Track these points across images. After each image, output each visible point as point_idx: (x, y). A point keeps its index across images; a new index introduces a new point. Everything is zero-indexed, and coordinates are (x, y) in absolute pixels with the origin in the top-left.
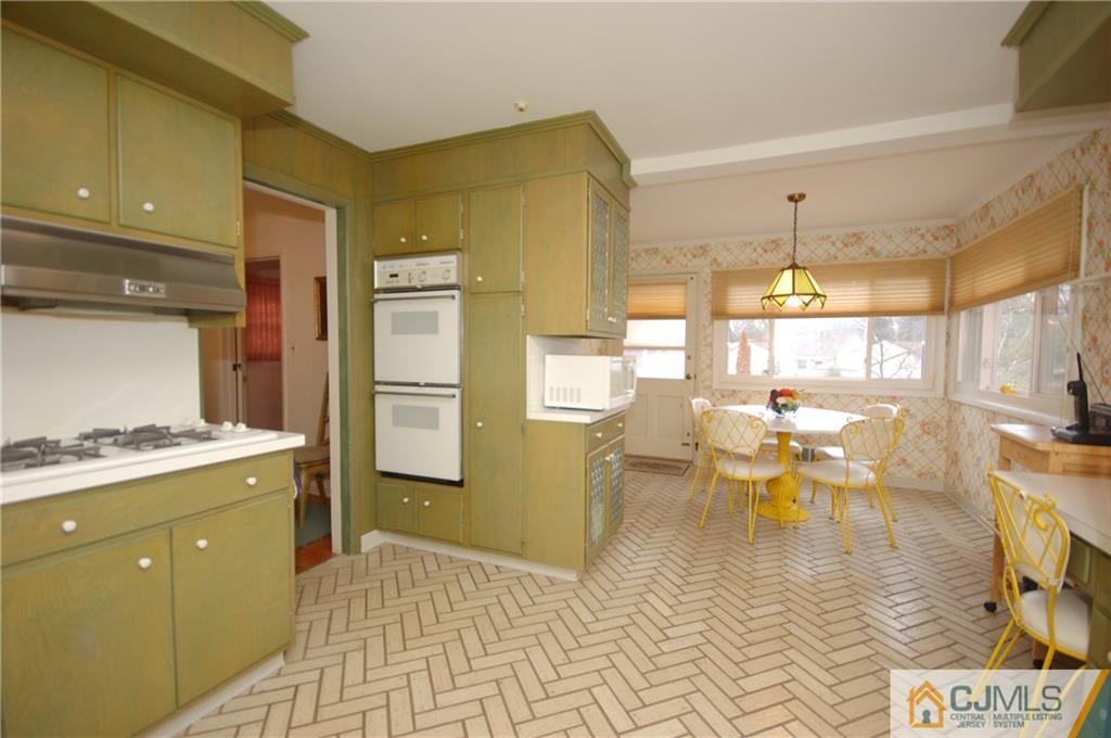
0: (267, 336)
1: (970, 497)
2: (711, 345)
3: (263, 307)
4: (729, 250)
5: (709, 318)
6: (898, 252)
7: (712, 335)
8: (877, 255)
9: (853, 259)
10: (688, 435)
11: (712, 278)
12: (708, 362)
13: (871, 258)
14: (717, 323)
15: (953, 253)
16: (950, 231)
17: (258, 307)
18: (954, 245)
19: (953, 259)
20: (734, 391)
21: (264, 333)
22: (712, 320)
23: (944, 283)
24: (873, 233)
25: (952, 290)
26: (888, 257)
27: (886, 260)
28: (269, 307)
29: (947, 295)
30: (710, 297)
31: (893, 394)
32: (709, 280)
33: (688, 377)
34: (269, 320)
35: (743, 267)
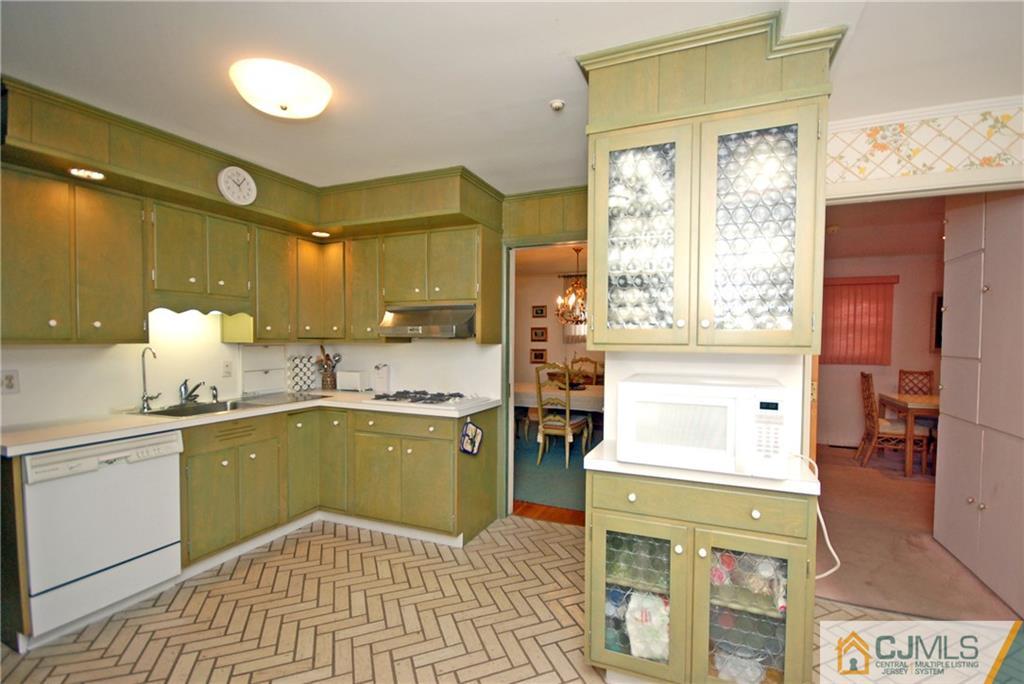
0: (854, 338)
3: (852, 307)
17: (844, 309)
21: (851, 335)
28: (859, 308)
34: (858, 321)
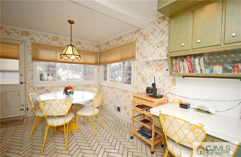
1: (106, 106)
2: (32, 70)
4: (38, 36)
5: (31, 60)
6: (89, 49)
7: (32, 66)
8: (84, 48)
9: (79, 48)
10: (23, 106)
11: (32, 45)
12: (31, 76)
13: (83, 49)
14: (34, 62)
15: (99, 51)
16: (98, 46)
18: (99, 50)
19: (99, 53)
20: (43, 87)
22: (32, 61)
23: (98, 58)
24: (83, 42)
25: (99, 60)
26: (86, 49)
27: (86, 50)
29: (98, 61)
30: (31, 52)
31: (89, 84)
32: (30, 45)
33: (21, 83)
35: (44, 43)
